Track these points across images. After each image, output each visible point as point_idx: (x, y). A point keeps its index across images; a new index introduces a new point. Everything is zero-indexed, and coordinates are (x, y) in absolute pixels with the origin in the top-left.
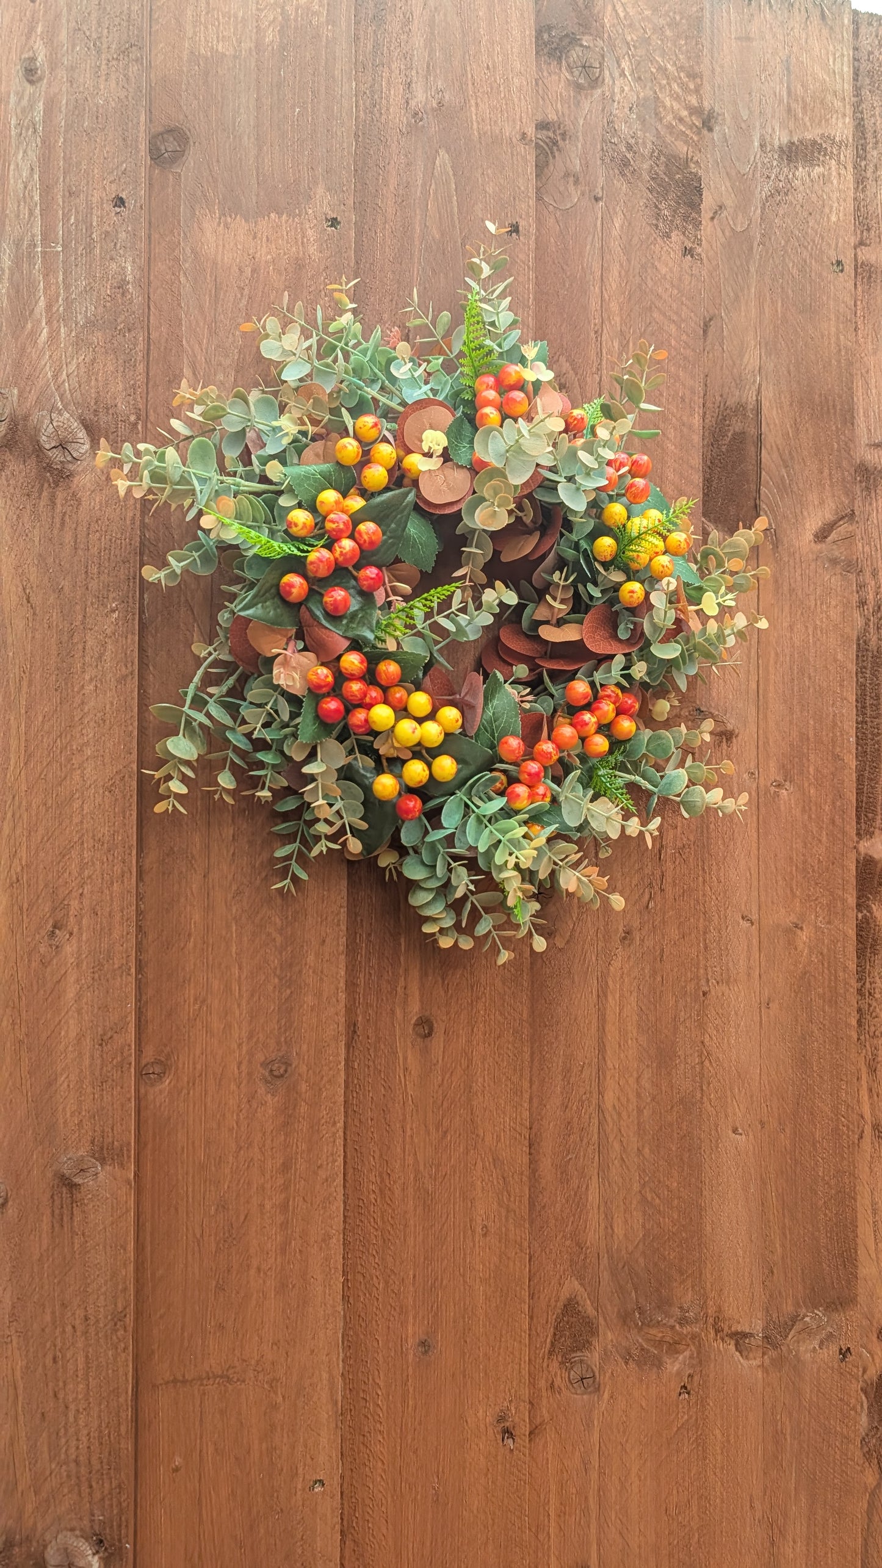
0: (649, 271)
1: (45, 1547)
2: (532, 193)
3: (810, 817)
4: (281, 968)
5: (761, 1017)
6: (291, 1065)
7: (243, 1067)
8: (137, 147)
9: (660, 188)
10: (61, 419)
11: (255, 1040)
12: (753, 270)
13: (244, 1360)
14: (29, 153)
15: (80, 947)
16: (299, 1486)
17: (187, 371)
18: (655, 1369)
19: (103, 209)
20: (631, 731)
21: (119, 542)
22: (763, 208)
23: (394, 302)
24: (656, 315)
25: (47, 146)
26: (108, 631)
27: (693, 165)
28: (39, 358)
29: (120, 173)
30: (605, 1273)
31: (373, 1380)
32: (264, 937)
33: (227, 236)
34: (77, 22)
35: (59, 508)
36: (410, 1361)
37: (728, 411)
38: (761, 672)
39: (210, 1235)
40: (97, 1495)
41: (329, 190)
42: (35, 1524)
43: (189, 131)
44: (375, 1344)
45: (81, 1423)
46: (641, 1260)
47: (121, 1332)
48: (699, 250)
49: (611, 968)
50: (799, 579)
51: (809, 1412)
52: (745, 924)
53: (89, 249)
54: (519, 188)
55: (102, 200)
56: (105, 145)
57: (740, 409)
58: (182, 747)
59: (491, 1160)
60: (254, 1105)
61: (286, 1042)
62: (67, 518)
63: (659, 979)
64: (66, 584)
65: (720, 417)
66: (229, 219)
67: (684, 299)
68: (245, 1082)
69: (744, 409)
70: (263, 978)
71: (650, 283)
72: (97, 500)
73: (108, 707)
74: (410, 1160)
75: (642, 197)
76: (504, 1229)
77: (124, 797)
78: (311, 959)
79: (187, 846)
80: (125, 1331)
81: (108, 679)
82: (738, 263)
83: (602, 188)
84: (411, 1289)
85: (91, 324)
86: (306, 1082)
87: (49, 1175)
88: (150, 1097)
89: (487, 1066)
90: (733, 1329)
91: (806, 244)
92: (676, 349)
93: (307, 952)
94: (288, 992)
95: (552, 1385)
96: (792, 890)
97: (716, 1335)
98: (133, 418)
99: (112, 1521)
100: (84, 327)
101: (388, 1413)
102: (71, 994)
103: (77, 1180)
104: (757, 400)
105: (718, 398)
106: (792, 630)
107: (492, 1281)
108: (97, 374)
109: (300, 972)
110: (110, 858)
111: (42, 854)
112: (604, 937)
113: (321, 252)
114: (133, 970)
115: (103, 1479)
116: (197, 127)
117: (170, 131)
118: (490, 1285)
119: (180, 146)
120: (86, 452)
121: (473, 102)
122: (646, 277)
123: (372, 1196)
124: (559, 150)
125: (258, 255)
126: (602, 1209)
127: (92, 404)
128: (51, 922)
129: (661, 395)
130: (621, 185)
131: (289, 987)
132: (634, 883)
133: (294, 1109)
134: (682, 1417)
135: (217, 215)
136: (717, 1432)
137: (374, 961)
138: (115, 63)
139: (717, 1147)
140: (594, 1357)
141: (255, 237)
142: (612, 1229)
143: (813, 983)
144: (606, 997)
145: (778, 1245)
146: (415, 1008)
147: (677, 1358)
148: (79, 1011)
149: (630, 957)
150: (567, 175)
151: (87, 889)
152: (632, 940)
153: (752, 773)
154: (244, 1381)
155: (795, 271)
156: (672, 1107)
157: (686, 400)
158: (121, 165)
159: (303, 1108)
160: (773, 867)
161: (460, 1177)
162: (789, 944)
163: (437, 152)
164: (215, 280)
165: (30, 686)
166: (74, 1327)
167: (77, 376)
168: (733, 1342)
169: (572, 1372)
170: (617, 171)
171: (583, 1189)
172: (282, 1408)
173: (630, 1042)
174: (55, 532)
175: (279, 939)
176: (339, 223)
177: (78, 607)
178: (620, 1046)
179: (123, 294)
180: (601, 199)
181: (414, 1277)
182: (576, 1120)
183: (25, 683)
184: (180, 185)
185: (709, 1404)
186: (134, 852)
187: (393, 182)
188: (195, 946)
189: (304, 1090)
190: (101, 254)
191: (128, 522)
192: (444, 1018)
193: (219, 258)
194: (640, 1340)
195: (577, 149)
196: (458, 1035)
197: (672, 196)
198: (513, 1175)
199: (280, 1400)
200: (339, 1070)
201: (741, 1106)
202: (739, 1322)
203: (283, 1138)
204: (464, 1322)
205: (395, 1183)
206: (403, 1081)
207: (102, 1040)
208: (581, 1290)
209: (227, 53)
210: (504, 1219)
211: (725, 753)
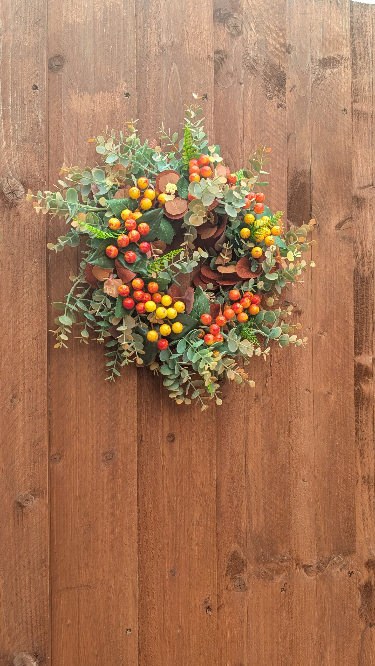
0: (263, 114)
1: (13, 658)
2: (213, 81)
3: (334, 347)
4: (110, 414)
5: (314, 432)
6: (114, 454)
7: (94, 456)
8: (42, 64)
9: (268, 78)
10: (12, 181)
11: (99, 444)
12: (308, 113)
13: (96, 579)
15: (24, 406)
16: (121, 632)
17: (66, 160)
18: (271, 581)
19: (28, 91)
20: (257, 311)
21: (37, 233)
22: (312, 87)
23: (154, 129)
24: (266, 133)
25: (4, 63)
26: (34, 271)
27: (282, 69)
28: (2, 155)
29: (35, 75)
30: (249, 541)
31: (151, 586)
32: (102, 400)
33: (82, 101)
34: (16, 10)
35: (11, 219)
36: (167, 578)
37: (298, 174)
38: (313, 285)
39: (81, 527)
40: (35, 637)
41: (125, 81)
42: (9, 649)
43: (65, 56)
44: (152, 572)
45: (28, 606)
47: (44, 568)
48: (285, 105)
49: (250, 412)
50: (329, 245)
51: (336, 598)
52: (307, 393)
53: (23, 107)
54: (207, 79)
55: (28, 87)
56: (29, 63)
57: (303, 173)
58: (65, 320)
59: (200, 493)
60: (99, 472)
61: (112, 445)
62: (15, 223)
63: (271, 416)
64: (15, 251)
65: (295, 177)
66: (83, 94)
67: (279, 126)
68: (95, 462)
69: (305, 173)
70: (102, 418)
71: (264, 120)
72: (28, 215)
73: (34, 303)
75: (260, 82)
76: (206, 523)
77: (42, 341)
78: (122, 409)
79: (69, 361)
80: (46, 567)
81: (34, 292)
82: (302, 110)
83: (243, 79)
84: (167, 548)
85: (24, 140)
86: (121, 461)
87: (13, 502)
88: (55, 469)
89: (198, 454)
90: (303, 564)
91: (331, 102)
92: (275, 148)
93: (121, 406)
94: (113, 423)
95: (227, 588)
96: (327, 378)
98: (43, 180)
99: (41, 647)
100: (21, 141)
101: (157, 600)
102: (20, 425)
103: (24, 504)
104: (310, 169)
105: (294, 169)
106: (326, 267)
107: (201, 544)
108: (27, 161)
109: (118, 415)
110: (36, 368)
111: (7, 367)
112: (247, 399)
113: (122, 108)
114: (47, 415)
115: (37, 630)
116: (68, 55)
117: (57, 57)
118: (200, 546)
119: (61, 63)
120: (23, 195)
121: (187, 42)
122: (262, 117)
123: (150, 509)
124: (224, 62)
125: (95, 110)
126: (247, 514)
127: (25, 174)
128: (11, 395)
129: (269, 167)
130: (251, 77)
131: (113, 421)
132: (260, 375)
133: (116, 473)
134: (282, 601)
135: (78, 93)
136: (297, 607)
137: (149, 410)
138: (32, 27)
139: (296, 487)
140: (244, 576)
141: (94, 102)
142: (252, 523)
143: (336, 417)
144: (248, 424)
145: (322, 528)
146: (167, 430)
147: (280, 576)
148: (24, 433)
149: (258, 407)
150: (228, 73)
151: (26, 381)
152: (259, 400)
153: (310, 328)
154: (96, 588)
155: (326, 114)
156: (277, 470)
157: (280, 169)
158: (36, 71)
159: (120, 473)
160: (319, 368)
161: (187, 501)
162: (326, 401)
163: (172, 64)
164: (77, 120)
166: (24, 566)
167: (18, 162)
168: (303, 569)
169: (236, 583)
170: (249, 71)
171: (239, 505)
172: (113, 599)
173: (258, 443)
174: (10, 229)
175: (109, 401)
176: (130, 95)
177: (20, 261)
178: (254, 445)
179: (38, 127)
180: (242, 83)
181: (168, 543)
182: (236, 476)
184: (61, 80)
185: (293, 595)
186: (46, 365)
187: (153, 77)
188: (73, 405)
189: (120, 465)
190: (28, 110)
191: (41, 225)
192: (180, 434)
193: (79, 111)
194: (264, 569)
195: (232, 62)
196: (185, 441)
197: (273, 82)
198: (209, 500)
199: (112, 595)
200: (135, 456)
201: (306, 470)
202: (306, 561)
203: (111, 485)
204: (189, 562)
205: (159, 503)
206: (162, 460)
207: (34, 445)
208: (239, 548)
209: (81, 23)
210: (206, 518)
211: (298, 320)
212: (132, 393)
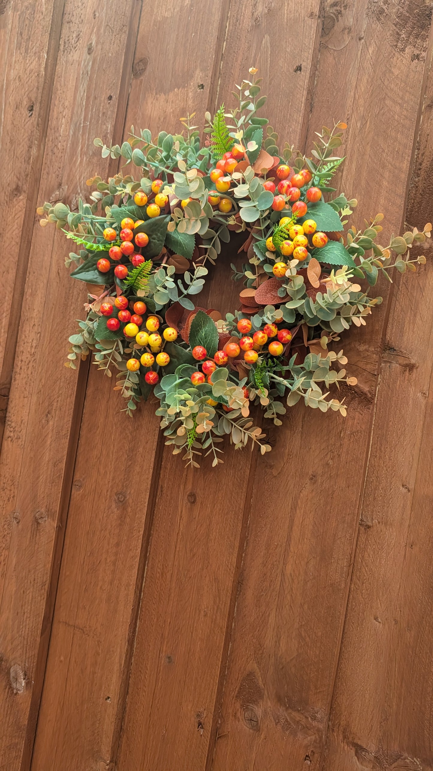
0: (387, 75)
1: (11, 667)
2: (312, 46)
4: (129, 451)
5: (405, 552)
6: (126, 497)
7: (109, 493)
8: (119, 71)
9: (402, 22)
11: (114, 481)
13: (90, 626)
14: (85, 84)
15: (54, 423)
16: (101, 696)
18: (292, 736)
19: (104, 103)
24: (387, 102)
25: (91, 79)
26: (81, 289)
28: (76, 171)
29: (112, 85)
30: (272, 667)
32: (124, 434)
33: (156, 104)
34: (107, 22)
36: (162, 663)
39: (86, 565)
41: (202, 71)
43: (149, 58)
44: (149, 647)
45: (27, 622)
46: (293, 670)
47: (43, 591)
48: (424, 54)
49: (301, 494)
52: (404, 490)
53: (98, 121)
54: (305, 44)
55: (105, 99)
56: (109, 74)
59: (214, 578)
60: (110, 512)
61: (126, 486)
63: (329, 508)
66: (158, 96)
67: (408, 88)
68: (108, 500)
70: (121, 453)
71: (386, 83)
74: (176, 563)
75: (389, 31)
76: (214, 617)
78: (141, 449)
80: (45, 591)
83: (364, 32)
84: (168, 627)
85: (94, 154)
86: (131, 507)
87: (33, 516)
88: (75, 496)
89: (218, 527)
90: (355, 741)
93: (140, 446)
94: (130, 462)
95: (235, 716)
97: (344, 740)
101: (149, 683)
102: (49, 442)
103: (40, 521)
107: (205, 641)
109: (136, 454)
110: (68, 387)
111: (48, 382)
112: (300, 475)
113: (193, 103)
114: (69, 437)
115: (30, 650)
116: (152, 55)
117: (142, 60)
118: (203, 643)
119: (144, 66)
122: (384, 80)
123: (158, 575)
124: (342, 16)
125: (167, 110)
126: (275, 629)
128: (47, 411)
129: (383, 151)
130: (378, 27)
131: (131, 460)
132: (322, 448)
133: (125, 518)
135: (154, 95)
138: (117, 36)
139: (362, 625)
140: (259, 711)
141: (167, 102)
142: (279, 644)
144: (296, 510)
145: (394, 704)
146: (189, 487)
147: (307, 737)
148: (50, 450)
149: (313, 490)
151: (59, 399)
152: (316, 481)
153: (424, 394)
154: (89, 636)
156: (325, 587)
157: (400, 152)
158: (113, 81)
159: (128, 520)
160: (429, 457)
161: (197, 581)
163: (264, 36)
164: (149, 125)
165: (54, 311)
166: (30, 581)
167: (86, 178)
168: (354, 749)
169: (246, 713)
170: (375, 19)
171: (267, 615)
172: (100, 656)
173: (305, 540)
175: (130, 437)
176: (203, 86)
178: (299, 540)
180: (362, 38)
181: (170, 622)
182: (269, 574)
183: (53, 310)
184: (142, 85)
186: (76, 386)
187: (240, 58)
188: (99, 433)
189: (129, 511)
190: (101, 123)
192: (202, 496)
193: (152, 115)
194: (286, 715)
195: (353, 12)
196: (207, 507)
197: (409, 24)
198: (223, 590)
199: (100, 651)
200: (145, 506)
201: (383, 605)
202: (360, 739)
203: (118, 531)
204: (189, 656)
205: (168, 572)
206: (179, 522)
207: (55, 465)
208: (258, 670)
209: (169, 16)
210: (215, 611)
211: (406, 378)
212: (154, 433)
